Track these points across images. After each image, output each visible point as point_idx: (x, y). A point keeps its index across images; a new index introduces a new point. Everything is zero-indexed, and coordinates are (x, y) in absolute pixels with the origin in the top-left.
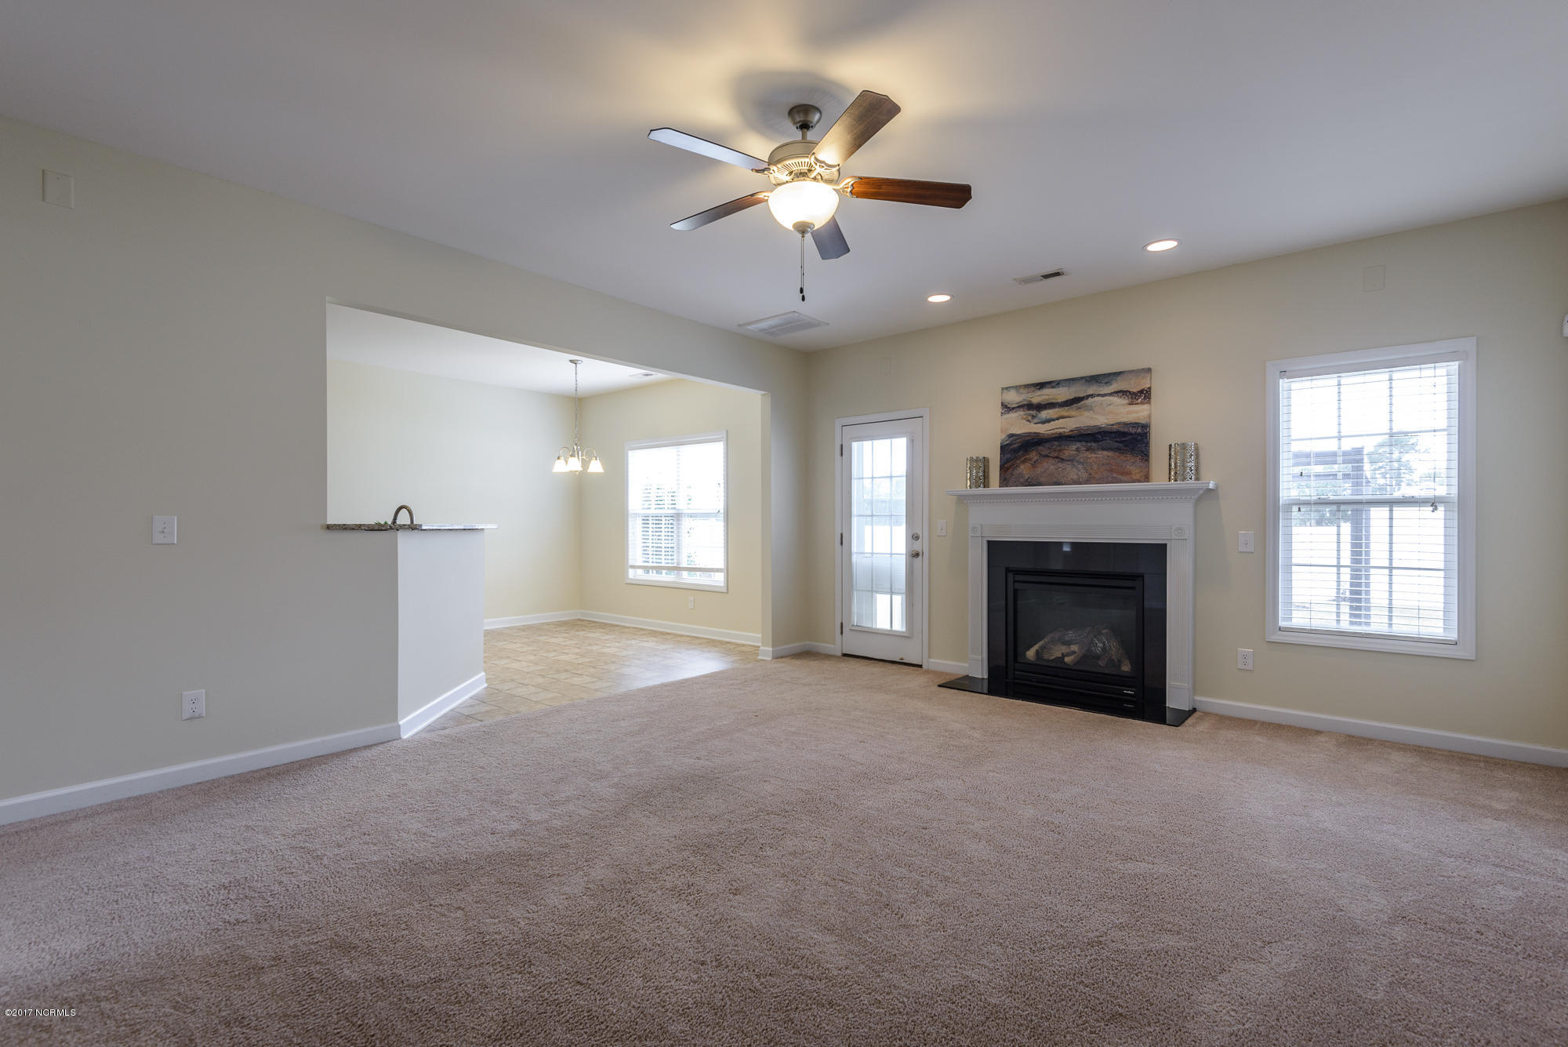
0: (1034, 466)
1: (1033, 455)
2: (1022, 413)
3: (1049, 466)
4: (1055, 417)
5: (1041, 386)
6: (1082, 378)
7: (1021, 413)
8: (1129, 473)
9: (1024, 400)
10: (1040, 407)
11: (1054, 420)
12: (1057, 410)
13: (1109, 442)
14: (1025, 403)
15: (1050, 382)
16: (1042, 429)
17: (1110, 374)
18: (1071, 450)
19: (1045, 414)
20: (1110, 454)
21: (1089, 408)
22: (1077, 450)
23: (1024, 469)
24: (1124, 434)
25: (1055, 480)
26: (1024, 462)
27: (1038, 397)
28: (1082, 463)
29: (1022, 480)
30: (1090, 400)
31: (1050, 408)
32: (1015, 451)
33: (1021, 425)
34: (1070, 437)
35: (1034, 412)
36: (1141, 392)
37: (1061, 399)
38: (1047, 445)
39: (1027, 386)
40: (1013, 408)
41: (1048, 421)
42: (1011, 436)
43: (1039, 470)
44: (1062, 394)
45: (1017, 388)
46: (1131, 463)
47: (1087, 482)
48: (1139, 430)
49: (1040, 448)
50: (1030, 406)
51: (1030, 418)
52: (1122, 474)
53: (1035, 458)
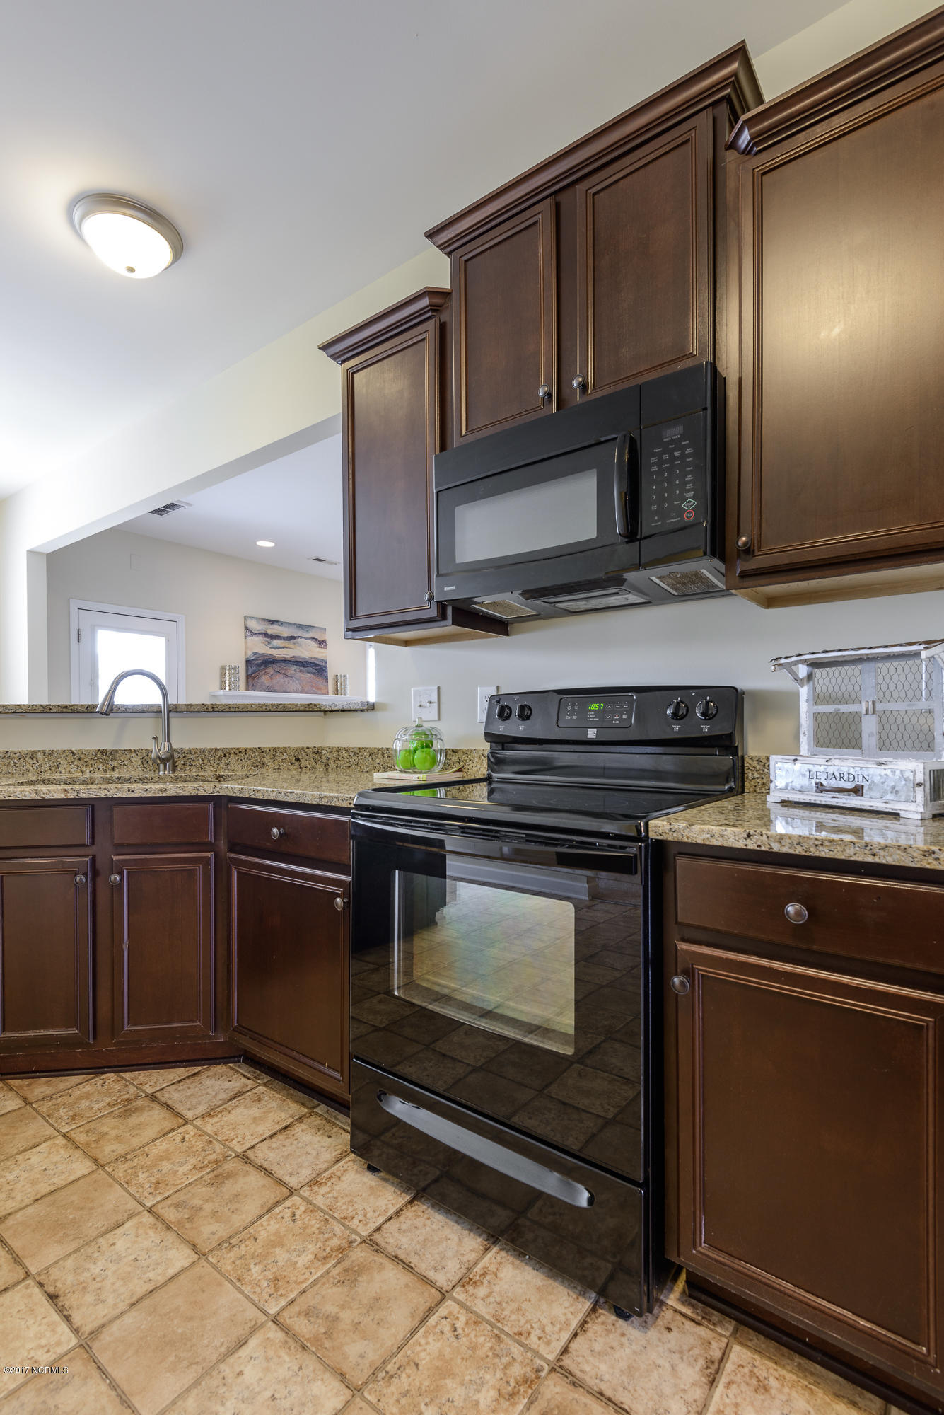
0: (271, 677)
1: (270, 670)
2: (262, 639)
3: (280, 679)
4: (281, 646)
5: (272, 622)
6: (295, 624)
7: (260, 638)
8: (320, 689)
9: (262, 630)
10: (273, 637)
11: (281, 648)
12: (282, 641)
13: (310, 669)
14: (263, 632)
15: (277, 622)
16: (275, 653)
17: (309, 626)
18: (292, 669)
19: (276, 643)
20: (311, 676)
21: (300, 645)
22: (295, 670)
23: (264, 679)
24: (317, 665)
25: (284, 689)
26: (264, 674)
27: (272, 630)
28: (298, 680)
29: (264, 687)
30: (299, 640)
31: (278, 639)
32: (259, 665)
33: (259, 647)
34: (290, 661)
35: (269, 640)
36: (323, 641)
37: (284, 635)
38: (278, 664)
39: (264, 620)
40: (256, 634)
41: (278, 648)
42: (256, 654)
43: (274, 681)
44: (285, 632)
45: (258, 619)
46: (319, 681)
47: (301, 692)
48: (324, 664)
49: (274, 666)
50: (266, 635)
51: (267, 643)
52: (318, 689)
53: (271, 673)
